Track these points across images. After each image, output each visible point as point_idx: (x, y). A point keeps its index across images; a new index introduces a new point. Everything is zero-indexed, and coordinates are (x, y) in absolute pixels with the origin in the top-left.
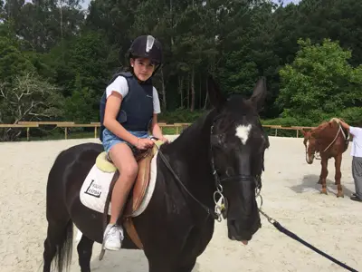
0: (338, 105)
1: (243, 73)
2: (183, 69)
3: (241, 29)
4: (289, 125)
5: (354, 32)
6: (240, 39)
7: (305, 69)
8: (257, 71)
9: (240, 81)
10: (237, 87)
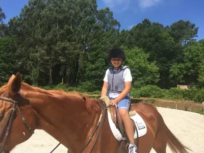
0: (142, 83)
2: (62, 60)
3: (96, 40)
5: (154, 45)
6: (95, 45)
10: (94, 72)
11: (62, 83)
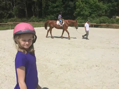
1: (57, 4)
2: (34, 0)
4: (81, 23)
7: (85, 2)
8: (62, 3)
9: (57, 7)
10: (56, 9)
11: (34, 16)
